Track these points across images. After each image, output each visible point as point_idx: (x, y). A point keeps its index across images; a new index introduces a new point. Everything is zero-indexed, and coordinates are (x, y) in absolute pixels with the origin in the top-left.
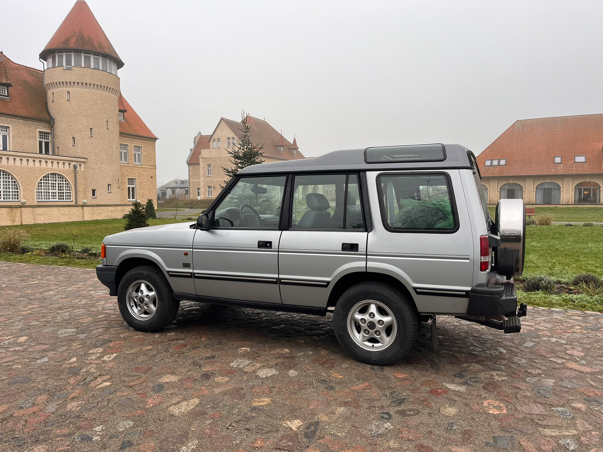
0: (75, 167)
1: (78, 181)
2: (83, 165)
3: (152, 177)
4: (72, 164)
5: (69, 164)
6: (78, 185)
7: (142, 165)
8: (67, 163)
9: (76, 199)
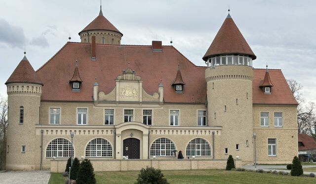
0: (213, 133)
1: (215, 143)
2: (219, 131)
3: (292, 137)
4: (211, 131)
5: (209, 131)
6: (215, 145)
7: (282, 127)
8: (207, 131)
9: (213, 155)
